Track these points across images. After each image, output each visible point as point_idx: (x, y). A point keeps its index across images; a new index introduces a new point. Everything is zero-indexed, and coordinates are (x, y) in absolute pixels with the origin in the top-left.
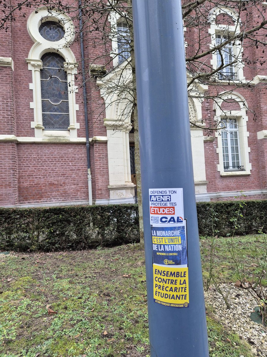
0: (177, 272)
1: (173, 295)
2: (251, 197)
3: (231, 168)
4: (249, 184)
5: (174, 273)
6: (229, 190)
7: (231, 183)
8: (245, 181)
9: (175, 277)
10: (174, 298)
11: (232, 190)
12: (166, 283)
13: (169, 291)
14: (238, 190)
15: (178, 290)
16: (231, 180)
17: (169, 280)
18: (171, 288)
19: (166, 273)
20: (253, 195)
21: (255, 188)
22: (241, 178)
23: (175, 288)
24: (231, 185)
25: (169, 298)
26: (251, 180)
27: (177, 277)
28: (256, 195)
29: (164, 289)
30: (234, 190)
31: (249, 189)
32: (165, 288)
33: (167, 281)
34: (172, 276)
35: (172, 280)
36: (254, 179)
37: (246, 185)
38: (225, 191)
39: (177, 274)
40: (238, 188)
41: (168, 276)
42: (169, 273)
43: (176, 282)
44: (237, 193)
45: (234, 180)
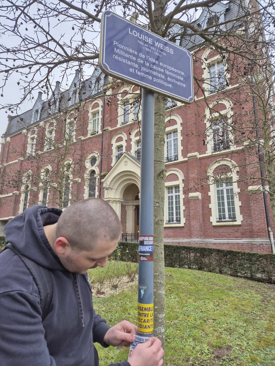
0: (149, 308)
1: (146, 326)
2: (183, 243)
3: (175, 221)
4: (183, 234)
5: (147, 308)
6: (168, 238)
7: (170, 232)
8: (180, 231)
9: (147, 311)
10: (146, 328)
11: (170, 238)
12: (141, 316)
13: (143, 322)
14: (175, 238)
15: (149, 322)
16: (170, 230)
17: (143, 314)
18: (145, 320)
19: (141, 308)
20: (185, 243)
21: (188, 237)
22: (177, 229)
23: (147, 320)
24: (169, 234)
25: (143, 328)
26: (185, 231)
27: (149, 311)
28: (187, 242)
29: (140, 321)
30: (171, 238)
31: (183, 238)
32: (140, 319)
33: (142, 314)
34: (146, 311)
35: (145, 314)
36: (187, 230)
37: (181, 234)
38: (165, 238)
39: (149, 309)
40: (175, 236)
41: (143, 311)
42: (144, 308)
43: (148, 315)
44: (173, 240)
45: (172, 230)
